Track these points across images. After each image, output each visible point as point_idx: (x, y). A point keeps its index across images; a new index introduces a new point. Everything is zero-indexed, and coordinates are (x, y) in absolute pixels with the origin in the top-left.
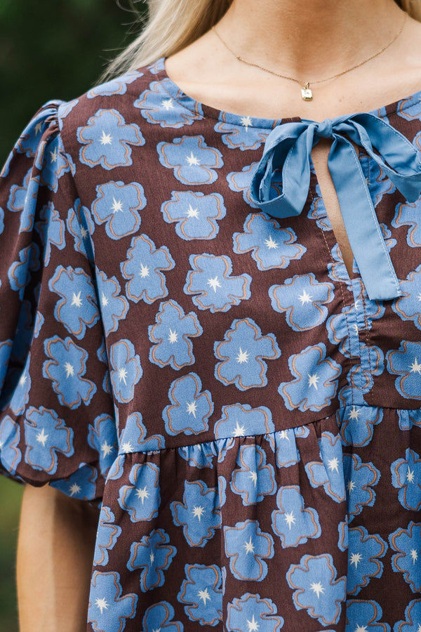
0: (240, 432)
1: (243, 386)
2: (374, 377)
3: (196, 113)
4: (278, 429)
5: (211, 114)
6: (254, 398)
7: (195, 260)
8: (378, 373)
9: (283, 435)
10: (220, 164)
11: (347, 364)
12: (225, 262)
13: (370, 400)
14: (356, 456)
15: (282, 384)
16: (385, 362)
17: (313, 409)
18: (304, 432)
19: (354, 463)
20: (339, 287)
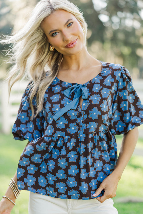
0: (59, 135)
1: (60, 128)
2: (84, 129)
3: (59, 81)
4: (66, 136)
5: (62, 82)
6: (62, 130)
7: (54, 105)
8: (85, 128)
9: (66, 137)
10: (61, 89)
11: (80, 127)
12: (59, 105)
13: (84, 133)
14: (81, 143)
15: (67, 128)
16: (87, 126)
17: (72, 134)
18: (69, 137)
19: (81, 144)
20: (80, 113)
